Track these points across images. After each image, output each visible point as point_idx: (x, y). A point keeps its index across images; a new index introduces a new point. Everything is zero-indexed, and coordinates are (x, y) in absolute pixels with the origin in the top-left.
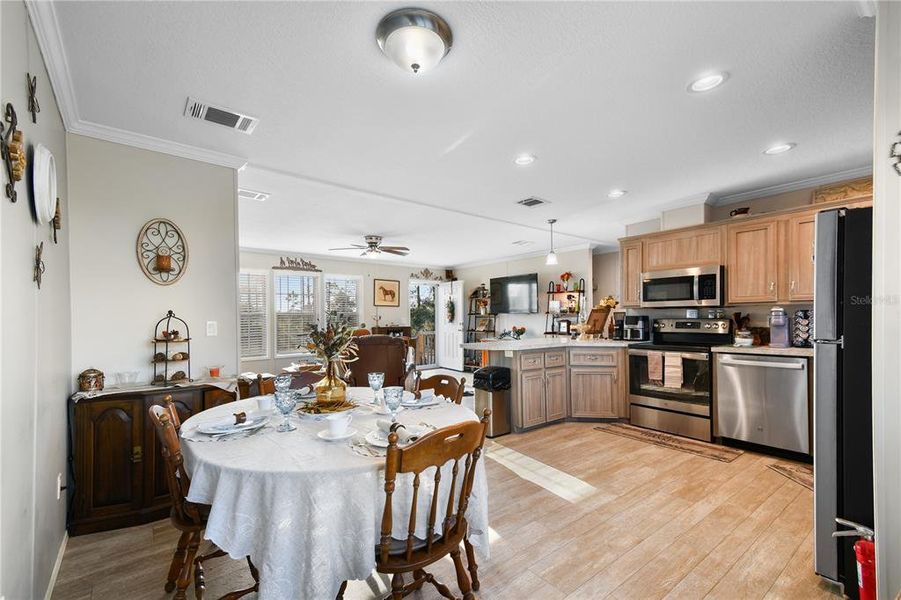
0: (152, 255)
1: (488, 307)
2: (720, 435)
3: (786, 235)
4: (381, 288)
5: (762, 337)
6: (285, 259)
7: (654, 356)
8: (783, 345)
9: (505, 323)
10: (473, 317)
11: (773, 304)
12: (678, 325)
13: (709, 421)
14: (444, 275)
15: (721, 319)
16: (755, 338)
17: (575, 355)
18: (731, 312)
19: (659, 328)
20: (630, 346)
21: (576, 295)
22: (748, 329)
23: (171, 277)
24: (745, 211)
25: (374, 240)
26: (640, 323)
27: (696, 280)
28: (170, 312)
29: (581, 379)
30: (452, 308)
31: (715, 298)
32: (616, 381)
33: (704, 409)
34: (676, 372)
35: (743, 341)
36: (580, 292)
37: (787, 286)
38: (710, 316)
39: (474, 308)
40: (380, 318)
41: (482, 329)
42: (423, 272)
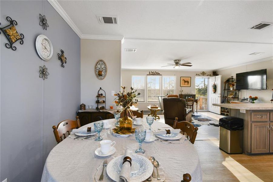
0: (98, 71)
1: (235, 87)
4: (183, 80)
6: (150, 72)
9: (245, 94)
10: (226, 91)
14: (212, 74)
23: (103, 77)
25: (177, 61)
28: (101, 88)
30: (215, 87)
39: (227, 87)
40: (182, 91)
41: (231, 96)
42: (202, 73)
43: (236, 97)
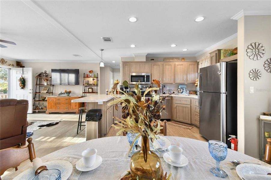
3: (163, 68)
10: (38, 86)
14: (15, 64)
21: (95, 79)
24: (153, 60)
27: (145, 77)
30: (23, 81)
31: (149, 82)
36: (97, 78)
37: (163, 80)
38: (144, 87)
41: (45, 92)
43: (51, 92)
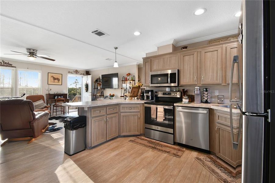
1: (101, 86)
2: (177, 142)
3: (200, 58)
4: (52, 77)
5: (192, 99)
7: (153, 107)
8: (199, 102)
9: (107, 92)
10: (96, 90)
11: (196, 85)
12: (164, 94)
13: (173, 135)
14: (85, 73)
15: (178, 91)
16: (189, 99)
17: (123, 107)
18: (181, 89)
19: (158, 95)
20: (145, 103)
21: (132, 82)
22: (187, 96)
24: (186, 47)
25: (32, 51)
26: (150, 93)
27: (169, 75)
29: (125, 118)
30: (87, 86)
31: (176, 83)
32: (139, 118)
33: (171, 131)
34: (161, 114)
35: (185, 100)
36: (133, 80)
37: (201, 78)
39: (96, 87)
40: (51, 90)
41: (98, 95)
42: (75, 71)
43: (102, 95)
